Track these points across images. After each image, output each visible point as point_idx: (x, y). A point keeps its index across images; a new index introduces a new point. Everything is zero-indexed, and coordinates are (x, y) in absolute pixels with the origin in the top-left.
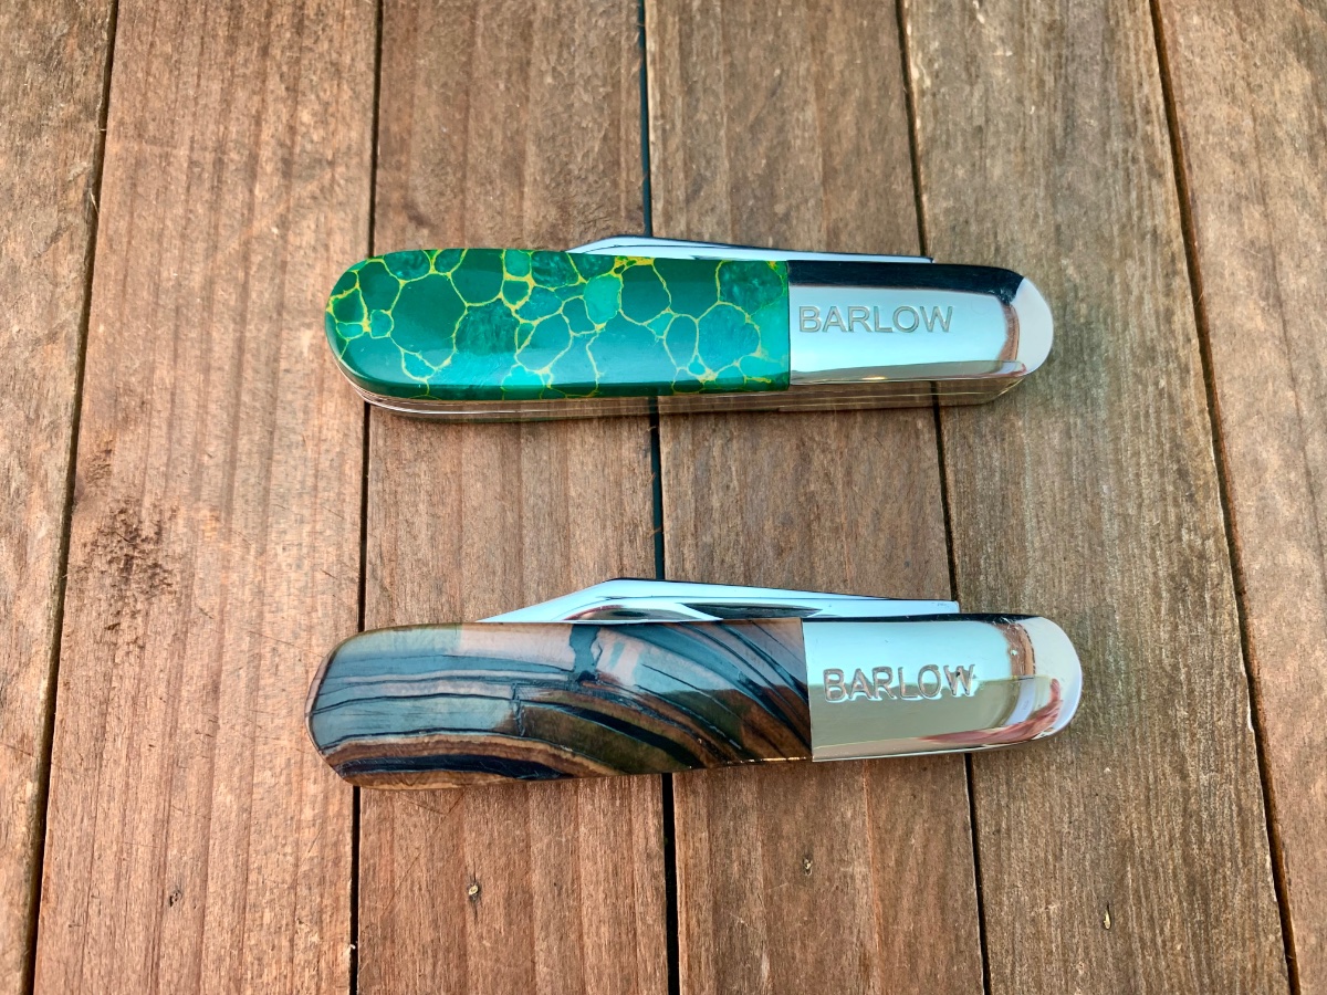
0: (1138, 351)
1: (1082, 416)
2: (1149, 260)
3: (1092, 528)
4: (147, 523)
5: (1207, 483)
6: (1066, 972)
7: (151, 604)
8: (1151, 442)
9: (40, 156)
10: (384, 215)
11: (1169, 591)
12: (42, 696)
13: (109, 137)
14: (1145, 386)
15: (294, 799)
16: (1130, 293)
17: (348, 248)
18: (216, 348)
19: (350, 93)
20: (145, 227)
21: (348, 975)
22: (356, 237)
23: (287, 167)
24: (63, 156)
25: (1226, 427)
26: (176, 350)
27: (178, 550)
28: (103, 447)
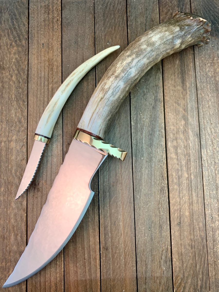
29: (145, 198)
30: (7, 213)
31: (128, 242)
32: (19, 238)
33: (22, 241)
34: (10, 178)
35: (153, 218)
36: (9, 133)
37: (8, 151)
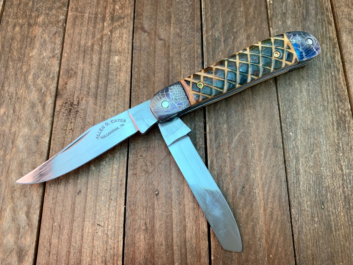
0: (326, 66)
1: (312, 81)
2: (328, 45)
3: (315, 108)
4: (75, 101)
5: (345, 98)
6: (312, 220)
7: (75, 120)
8: (330, 88)
9: (53, 15)
10: (136, 30)
11: (337, 124)
12: (48, 142)
13: (69, 11)
14: (328, 74)
15: (110, 169)
16: (324, 52)
17: (127, 37)
18: (94, 60)
19: (128, 2)
20: (77, 32)
21: (123, 214)
22: (129, 35)
23: (112, 19)
24: (58, 15)
25: (350, 85)
26: (84, 60)
27: (83, 107)
28: (65, 83)
29: (307, 137)
30: (4, 160)
31: (275, 234)
32: (22, 216)
33: (28, 224)
34: (22, 91)
35: (328, 182)
36: (31, 11)
37: (25, 41)
